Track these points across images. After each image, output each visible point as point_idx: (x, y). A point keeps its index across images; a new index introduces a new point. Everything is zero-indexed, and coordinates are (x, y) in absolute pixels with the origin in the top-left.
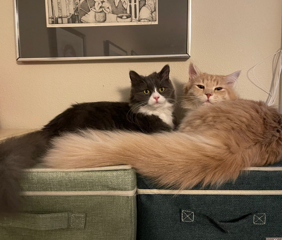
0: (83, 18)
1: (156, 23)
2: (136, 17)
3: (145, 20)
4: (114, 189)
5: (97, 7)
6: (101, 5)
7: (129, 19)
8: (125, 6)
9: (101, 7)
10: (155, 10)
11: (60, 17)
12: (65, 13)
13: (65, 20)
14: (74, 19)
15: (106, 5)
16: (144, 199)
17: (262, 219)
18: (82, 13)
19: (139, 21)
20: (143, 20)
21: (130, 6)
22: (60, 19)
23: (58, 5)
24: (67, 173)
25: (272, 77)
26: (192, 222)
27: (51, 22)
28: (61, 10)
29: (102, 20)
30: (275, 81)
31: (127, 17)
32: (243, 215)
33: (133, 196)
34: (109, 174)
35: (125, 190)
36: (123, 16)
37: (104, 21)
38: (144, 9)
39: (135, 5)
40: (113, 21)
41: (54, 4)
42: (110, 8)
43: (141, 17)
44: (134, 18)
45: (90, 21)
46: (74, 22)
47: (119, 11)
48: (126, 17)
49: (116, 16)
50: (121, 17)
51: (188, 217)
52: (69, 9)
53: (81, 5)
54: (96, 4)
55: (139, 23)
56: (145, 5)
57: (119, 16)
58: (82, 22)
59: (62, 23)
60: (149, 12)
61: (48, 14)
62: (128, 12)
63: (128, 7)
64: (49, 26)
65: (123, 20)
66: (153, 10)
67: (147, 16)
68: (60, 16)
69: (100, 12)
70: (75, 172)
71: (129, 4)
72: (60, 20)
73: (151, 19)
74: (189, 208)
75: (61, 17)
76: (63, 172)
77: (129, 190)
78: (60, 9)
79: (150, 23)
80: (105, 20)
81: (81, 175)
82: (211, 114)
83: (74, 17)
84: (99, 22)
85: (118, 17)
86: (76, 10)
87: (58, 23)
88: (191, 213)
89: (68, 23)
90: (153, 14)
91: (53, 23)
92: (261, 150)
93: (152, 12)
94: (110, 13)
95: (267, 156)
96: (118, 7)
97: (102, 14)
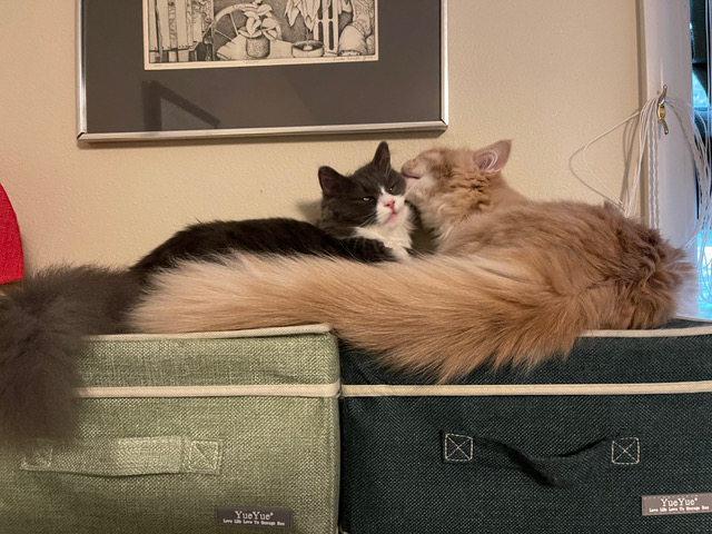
0: (222, 51)
1: (375, 58)
2: (331, 47)
3: (352, 53)
4: (290, 380)
5: (251, 28)
6: (258, 23)
7: (318, 52)
8: (309, 25)
9: (259, 28)
10: (372, 33)
11: (172, 50)
12: (183, 41)
13: (184, 55)
14: (201, 52)
15: (270, 23)
16: (356, 409)
17: (630, 451)
18: (220, 40)
19: (339, 54)
20: (346, 54)
21: (321, 25)
22: (174, 53)
23: (170, 24)
24: (182, 343)
25: (623, 169)
26: (468, 463)
27: (153, 60)
28: (175, 34)
29: (260, 54)
30: (630, 179)
31: (314, 48)
32: (586, 442)
33: (332, 398)
34: (278, 343)
35: (316, 381)
36: (305, 45)
37: (266, 55)
38: (348, 30)
39: (331, 23)
40: (283, 55)
41: (161, 22)
42: (278, 28)
43: (343, 48)
44: (327, 48)
45: (236, 55)
46: (201, 58)
47: (297, 35)
48: (311, 48)
49: (290, 44)
50: (301, 48)
51: (460, 449)
52: (192, 33)
53: (218, 24)
54: (250, 22)
55: (338, 60)
56: (350, 22)
57: (298, 43)
58: (219, 59)
59: (178, 61)
60: (360, 36)
61: (148, 42)
62: (316, 37)
63: (317, 26)
64: (149, 66)
65: (305, 54)
66: (369, 32)
67: (355, 44)
68: (174, 46)
69: (258, 38)
70: (201, 340)
71: (318, 21)
72: (172, 56)
73: (363, 50)
74: (461, 429)
75: (176, 50)
76: (175, 340)
77: (323, 382)
78: (173, 33)
79: (361, 59)
80: (268, 54)
81: (214, 346)
82: (502, 226)
83: (202, 49)
84: (255, 58)
85: (296, 47)
86: (208, 34)
87: (168, 62)
88: (465, 439)
89: (190, 60)
90: (368, 40)
91: (158, 61)
92: (619, 294)
93: (366, 37)
94: (277, 38)
95: (632, 310)
96: (296, 27)
97: (261, 43)
